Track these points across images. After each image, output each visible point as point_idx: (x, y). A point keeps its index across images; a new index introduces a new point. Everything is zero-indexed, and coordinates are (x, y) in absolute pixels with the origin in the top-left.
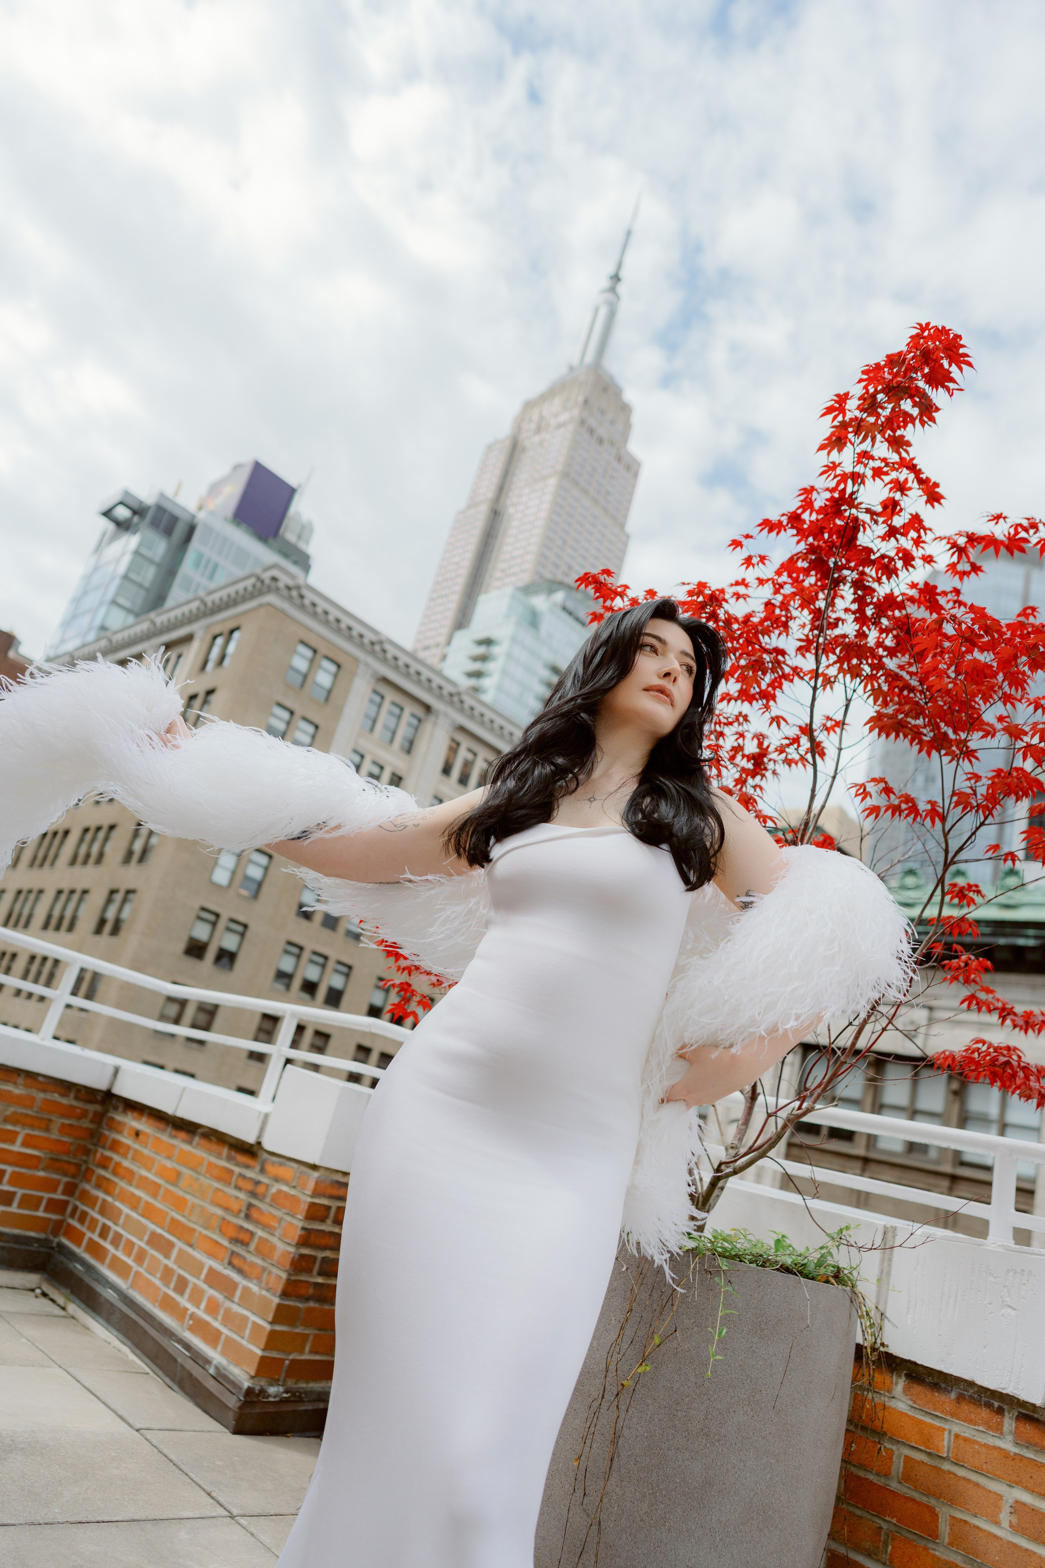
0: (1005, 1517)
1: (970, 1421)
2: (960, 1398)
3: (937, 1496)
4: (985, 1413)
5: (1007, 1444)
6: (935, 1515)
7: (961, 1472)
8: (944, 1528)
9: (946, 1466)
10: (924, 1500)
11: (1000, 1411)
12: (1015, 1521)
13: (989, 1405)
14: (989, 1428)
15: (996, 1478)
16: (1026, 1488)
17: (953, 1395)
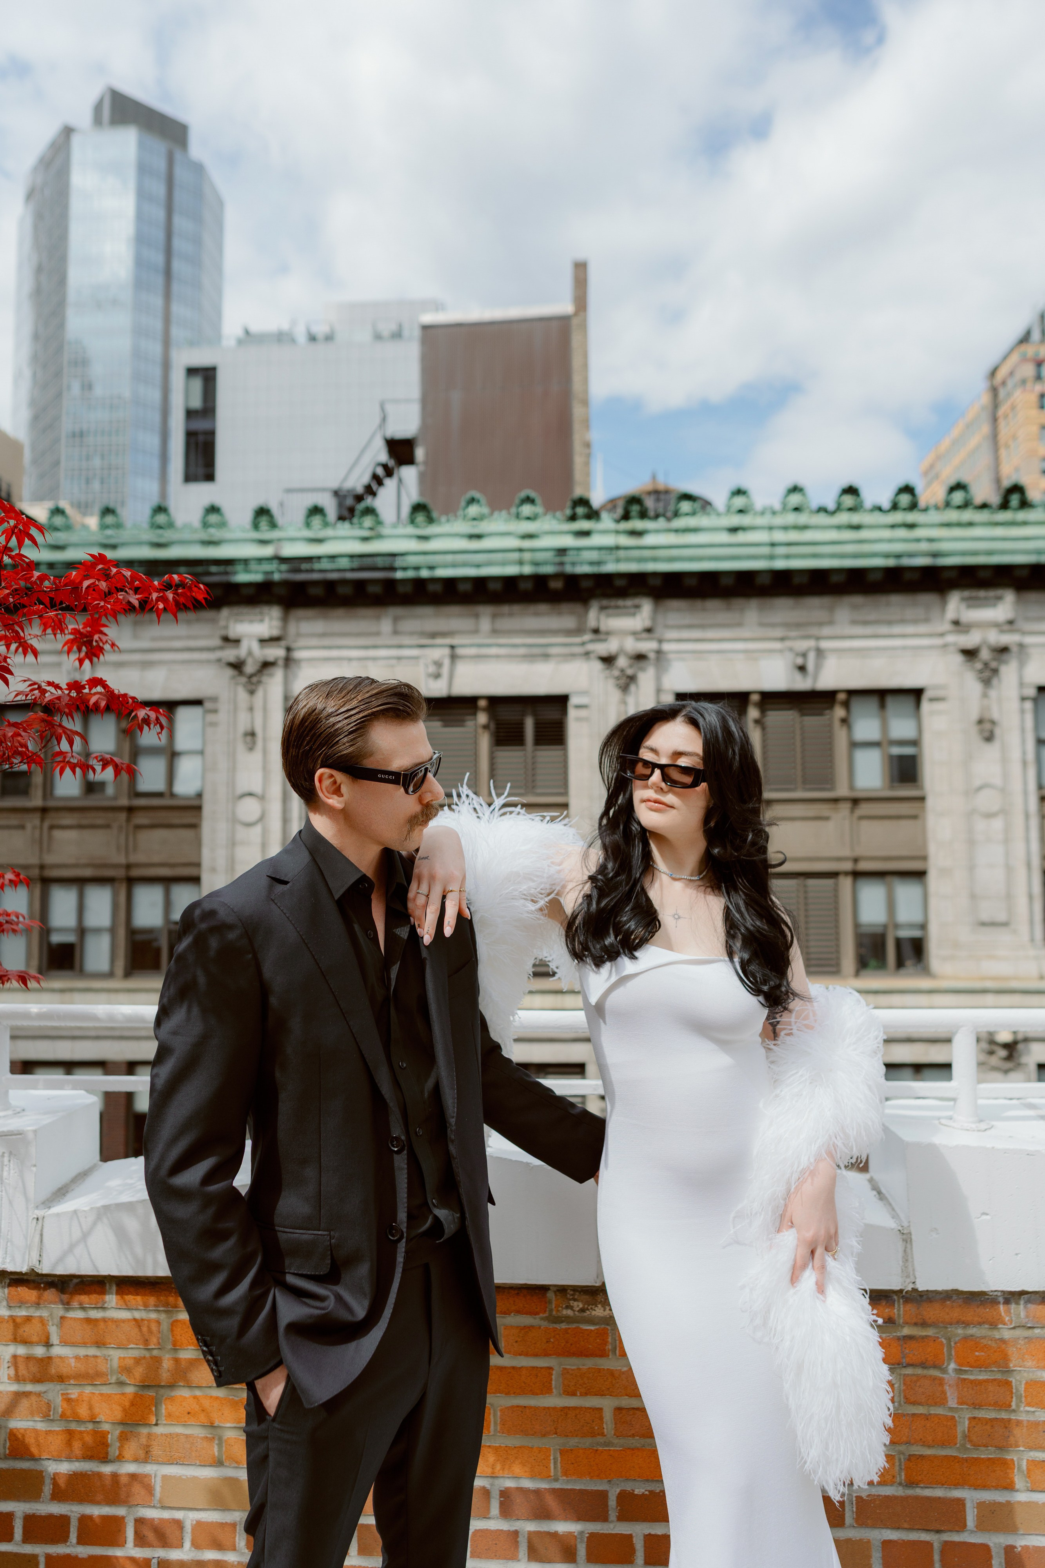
12: (12, 1372)
16: (20, 1343)
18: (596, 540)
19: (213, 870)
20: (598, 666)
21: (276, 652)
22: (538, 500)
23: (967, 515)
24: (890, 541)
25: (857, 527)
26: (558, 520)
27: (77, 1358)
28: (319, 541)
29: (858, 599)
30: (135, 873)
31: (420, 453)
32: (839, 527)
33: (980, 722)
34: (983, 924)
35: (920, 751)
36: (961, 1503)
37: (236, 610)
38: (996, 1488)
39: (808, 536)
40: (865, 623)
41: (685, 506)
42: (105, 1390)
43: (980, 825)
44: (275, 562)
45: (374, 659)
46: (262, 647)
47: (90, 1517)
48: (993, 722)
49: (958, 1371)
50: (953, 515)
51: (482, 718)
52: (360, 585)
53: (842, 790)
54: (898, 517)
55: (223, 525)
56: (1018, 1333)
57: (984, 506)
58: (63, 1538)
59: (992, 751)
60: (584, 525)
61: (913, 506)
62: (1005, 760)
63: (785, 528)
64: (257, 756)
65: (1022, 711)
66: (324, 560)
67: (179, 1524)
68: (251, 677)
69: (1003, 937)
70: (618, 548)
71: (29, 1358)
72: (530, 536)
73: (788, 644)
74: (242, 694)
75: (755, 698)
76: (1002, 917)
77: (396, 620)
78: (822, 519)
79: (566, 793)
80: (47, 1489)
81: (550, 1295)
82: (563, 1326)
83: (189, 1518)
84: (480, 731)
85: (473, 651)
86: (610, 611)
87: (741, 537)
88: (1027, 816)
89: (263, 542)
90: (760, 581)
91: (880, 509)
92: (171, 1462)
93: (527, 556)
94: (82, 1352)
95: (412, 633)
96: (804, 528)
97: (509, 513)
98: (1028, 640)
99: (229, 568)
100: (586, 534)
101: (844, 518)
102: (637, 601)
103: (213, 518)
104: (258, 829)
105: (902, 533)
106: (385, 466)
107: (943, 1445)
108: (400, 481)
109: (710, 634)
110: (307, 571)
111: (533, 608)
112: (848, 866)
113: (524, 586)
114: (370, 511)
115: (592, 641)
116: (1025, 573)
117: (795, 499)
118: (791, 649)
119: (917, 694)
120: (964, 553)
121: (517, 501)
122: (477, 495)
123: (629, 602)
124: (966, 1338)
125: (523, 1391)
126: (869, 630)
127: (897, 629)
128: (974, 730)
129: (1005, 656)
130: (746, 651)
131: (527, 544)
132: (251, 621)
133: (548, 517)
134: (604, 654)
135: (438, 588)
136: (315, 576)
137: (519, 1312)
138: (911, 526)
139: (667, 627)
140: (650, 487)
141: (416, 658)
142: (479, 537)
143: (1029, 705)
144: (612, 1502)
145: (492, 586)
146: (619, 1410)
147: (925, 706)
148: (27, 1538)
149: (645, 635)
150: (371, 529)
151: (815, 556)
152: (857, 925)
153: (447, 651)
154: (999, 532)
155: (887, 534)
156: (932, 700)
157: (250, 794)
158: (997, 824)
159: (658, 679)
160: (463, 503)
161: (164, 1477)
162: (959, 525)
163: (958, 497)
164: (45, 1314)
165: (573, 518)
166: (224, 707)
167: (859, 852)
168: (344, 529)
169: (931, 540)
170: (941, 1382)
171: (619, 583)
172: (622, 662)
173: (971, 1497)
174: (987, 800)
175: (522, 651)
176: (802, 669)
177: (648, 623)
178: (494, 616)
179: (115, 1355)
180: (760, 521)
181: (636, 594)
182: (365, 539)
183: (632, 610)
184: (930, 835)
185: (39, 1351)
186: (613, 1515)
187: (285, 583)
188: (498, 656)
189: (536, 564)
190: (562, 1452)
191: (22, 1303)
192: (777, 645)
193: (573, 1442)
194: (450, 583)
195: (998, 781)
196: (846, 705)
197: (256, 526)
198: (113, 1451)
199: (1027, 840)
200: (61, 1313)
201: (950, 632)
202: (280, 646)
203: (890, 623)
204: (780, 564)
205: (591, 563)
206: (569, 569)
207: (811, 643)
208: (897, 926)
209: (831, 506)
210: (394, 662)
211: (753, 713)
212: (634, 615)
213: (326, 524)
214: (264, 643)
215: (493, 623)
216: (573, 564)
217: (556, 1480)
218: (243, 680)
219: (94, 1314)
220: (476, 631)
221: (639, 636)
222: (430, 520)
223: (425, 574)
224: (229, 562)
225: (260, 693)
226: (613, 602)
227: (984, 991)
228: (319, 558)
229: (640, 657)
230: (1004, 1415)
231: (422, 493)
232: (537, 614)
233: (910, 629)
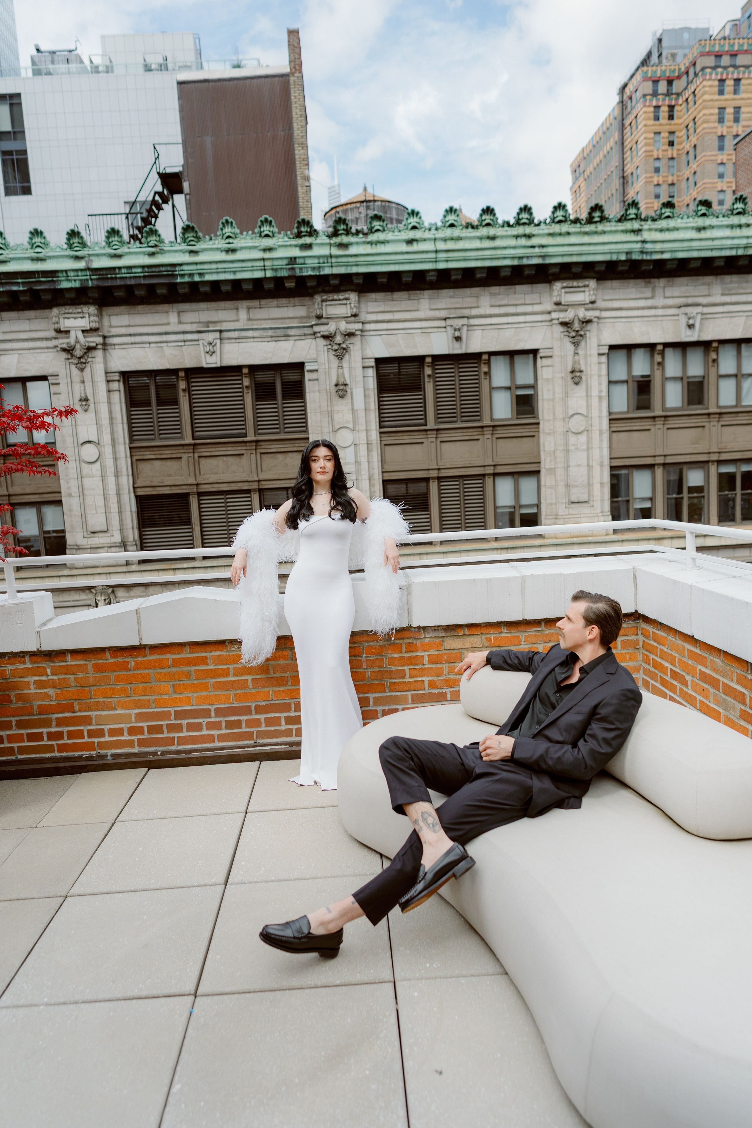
0: (32, 686)
1: (15, 664)
2: (9, 658)
3: (9, 690)
4: (19, 659)
5: (28, 665)
6: (9, 696)
7: (14, 680)
8: (13, 698)
9: (10, 680)
10: (5, 693)
11: (24, 657)
12: (35, 686)
13: (19, 656)
14: (21, 663)
15: (27, 676)
16: (37, 676)
17: (7, 658)
18: (316, 251)
19: (70, 495)
20: (322, 342)
21: (95, 340)
22: (273, 223)
23: (565, 228)
24: (514, 247)
25: (493, 238)
26: (289, 238)
27: (59, 679)
28: (119, 256)
29: (495, 289)
30: (15, 500)
31: (186, 185)
32: (481, 238)
33: (572, 372)
34: (573, 503)
35: (536, 391)
36: (368, 698)
37: (63, 309)
38: (379, 692)
39: (460, 245)
40: (500, 306)
41: (377, 225)
42: (70, 689)
43: (572, 439)
44: (88, 273)
45: (167, 342)
46: (85, 337)
47: (71, 731)
48: (581, 371)
49: (367, 657)
50: (556, 228)
51: (246, 382)
52: (151, 288)
53: (486, 422)
54: (520, 230)
55: (46, 244)
56: (385, 643)
57: (577, 221)
58: (62, 738)
59: (580, 391)
60: (308, 240)
61: (531, 222)
62: (588, 396)
63: (445, 240)
64: (91, 414)
65: (599, 363)
66: (123, 271)
67: (103, 730)
68: (80, 358)
69: (584, 509)
70: (331, 256)
71: (40, 681)
72: (270, 249)
73: (449, 322)
74: (75, 371)
75: (429, 360)
76: (585, 498)
77: (179, 313)
78: (470, 233)
79: (306, 431)
80: (54, 723)
81: (227, 644)
82: (232, 653)
83: (106, 728)
84: (245, 391)
85: (236, 334)
86: (328, 303)
87: (415, 247)
88: (601, 432)
89: (77, 258)
90: (430, 278)
91: (509, 225)
92: (97, 710)
93: (268, 263)
94: (60, 677)
95: (192, 323)
96: (459, 239)
97: (254, 233)
98: (605, 314)
99: (55, 279)
100: (309, 247)
101: (484, 231)
102: (347, 296)
103: (37, 240)
104: (98, 465)
105: (523, 241)
106: (161, 194)
107: (362, 681)
108: (174, 206)
109: (397, 316)
110: (112, 278)
111: (274, 302)
112: (490, 470)
113: (267, 286)
114: (154, 232)
115: (316, 325)
116: (602, 268)
117: (451, 218)
118: (451, 326)
119: (534, 352)
120: (563, 255)
121: (259, 223)
122: (230, 220)
123: (341, 297)
124: (368, 646)
125: (219, 676)
126: (503, 310)
127: (520, 309)
128: (570, 376)
129: (589, 327)
130: (421, 328)
131: (267, 255)
132: (75, 318)
133: (282, 236)
134: (326, 333)
135: (207, 289)
136: (119, 283)
137: (216, 650)
138: (529, 236)
139: (368, 313)
140: (363, 198)
141: (198, 340)
142: (233, 251)
143: (604, 359)
144: (253, 709)
145: (245, 287)
146: (253, 679)
147: (539, 361)
148: (49, 739)
149: (353, 318)
150: (156, 246)
151: (465, 260)
152: (496, 508)
153: (217, 335)
154: (586, 239)
155: (513, 242)
156: (541, 358)
157: (89, 442)
158: (583, 438)
159: (362, 350)
160: (221, 226)
161: (96, 715)
162: (560, 234)
163: (560, 214)
164: (45, 665)
165: (299, 235)
166: (63, 380)
167: (498, 460)
168: (135, 246)
169: (543, 246)
170: (361, 661)
171: (333, 282)
172: (339, 339)
173: (371, 696)
174: (577, 424)
175: (270, 333)
176: (458, 339)
177: (355, 310)
178: (249, 308)
179: (72, 677)
180: (427, 235)
181: (346, 291)
182: (152, 254)
183: (344, 302)
184: (542, 448)
185: (44, 678)
186: (253, 712)
187: (97, 288)
188: (254, 338)
189: (276, 270)
190: (235, 694)
191: (35, 662)
192: (442, 323)
193: (238, 692)
194: (215, 284)
195: (583, 411)
196: (488, 363)
197: (70, 246)
198: (77, 708)
199: (601, 448)
200: (51, 665)
201: (555, 311)
202: (99, 336)
203: (516, 305)
204: (442, 266)
205: (314, 269)
206: (298, 273)
207: (465, 321)
208: (521, 507)
209: (476, 223)
210: (182, 344)
211: (428, 371)
212: (346, 304)
213: (122, 243)
214: (86, 334)
215: (248, 313)
216: (301, 269)
217: (233, 704)
218: (76, 361)
219: (63, 664)
220: (238, 320)
221: (349, 319)
222: (198, 239)
223: (197, 279)
224: (53, 273)
225: (88, 370)
226: (331, 296)
227: (573, 544)
228: (120, 268)
229: (351, 335)
230: (382, 669)
231: (190, 218)
232: (278, 307)
233: (529, 309)
